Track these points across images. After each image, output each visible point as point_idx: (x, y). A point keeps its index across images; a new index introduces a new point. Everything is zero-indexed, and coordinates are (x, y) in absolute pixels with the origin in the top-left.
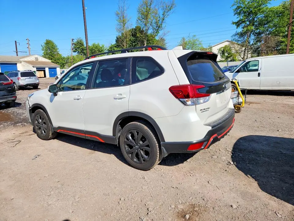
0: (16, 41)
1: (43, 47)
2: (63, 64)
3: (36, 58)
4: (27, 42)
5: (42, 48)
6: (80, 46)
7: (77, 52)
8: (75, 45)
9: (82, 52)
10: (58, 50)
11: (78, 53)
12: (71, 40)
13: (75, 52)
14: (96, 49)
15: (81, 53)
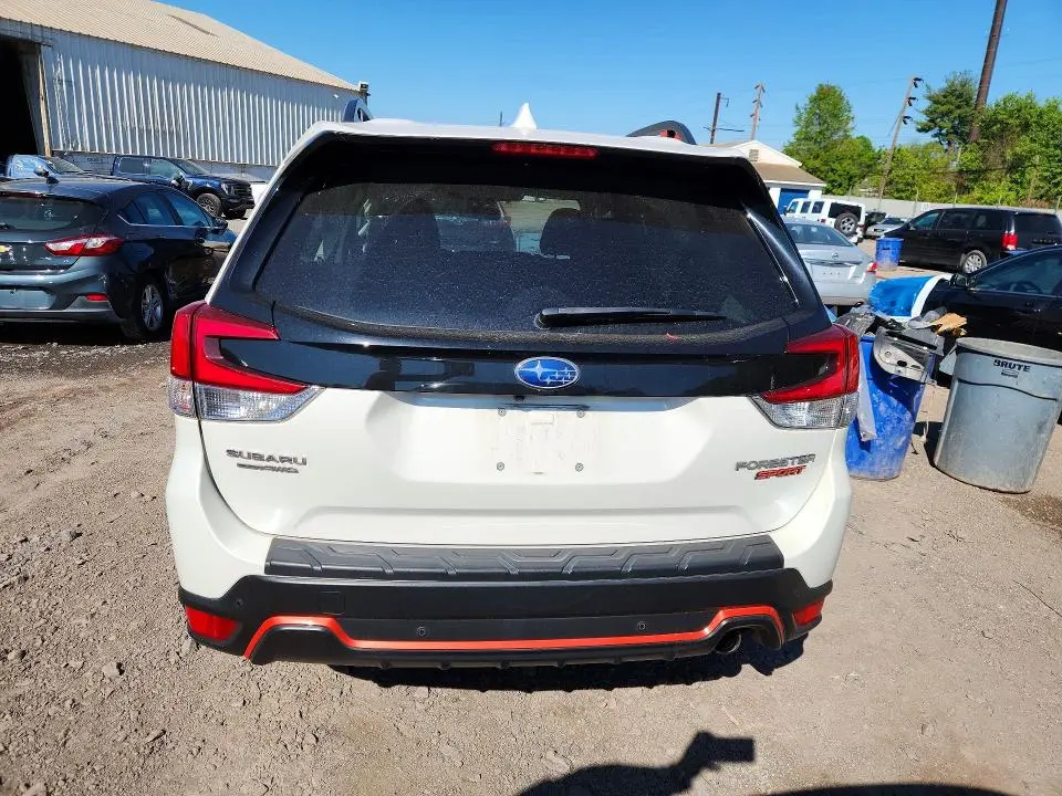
0: (719, 94)
1: (802, 111)
2: (850, 179)
3: (752, 151)
4: (754, 94)
5: (795, 115)
6: (952, 107)
7: (936, 130)
8: (936, 102)
9: (956, 133)
10: (851, 125)
11: (935, 136)
12: (911, 82)
13: (927, 131)
14: (1010, 121)
15: (953, 136)
